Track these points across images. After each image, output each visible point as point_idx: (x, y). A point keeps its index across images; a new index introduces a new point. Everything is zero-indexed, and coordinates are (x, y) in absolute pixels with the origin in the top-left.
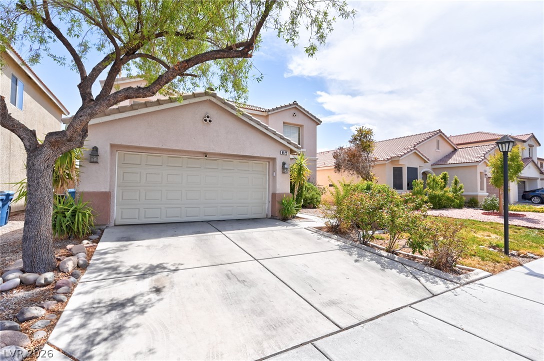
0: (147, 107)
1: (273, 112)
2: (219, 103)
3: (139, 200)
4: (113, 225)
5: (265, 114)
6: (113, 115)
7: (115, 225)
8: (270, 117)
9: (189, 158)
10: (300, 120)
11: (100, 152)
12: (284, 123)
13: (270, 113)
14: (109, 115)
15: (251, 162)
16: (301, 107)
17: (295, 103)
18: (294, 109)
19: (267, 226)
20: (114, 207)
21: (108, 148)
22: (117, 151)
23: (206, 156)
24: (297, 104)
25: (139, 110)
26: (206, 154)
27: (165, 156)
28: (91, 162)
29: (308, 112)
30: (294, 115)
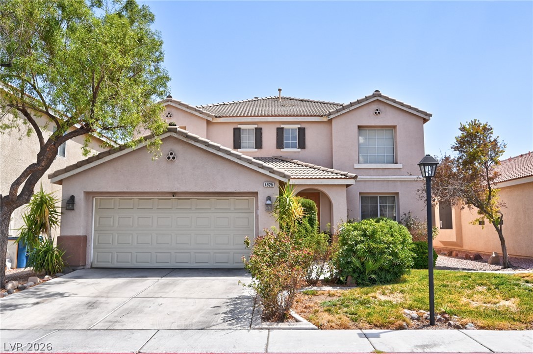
0: (110, 154)
1: (337, 115)
2: (181, 138)
3: (112, 244)
4: (89, 267)
5: (325, 119)
6: (84, 166)
7: (92, 268)
8: (334, 122)
9: (159, 199)
10: (388, 118)
11: (76, 199)
12: (359, 127)
13: (331, 117)
14: (80, 167)
15: (232, 199)
16: (387, 98)
17: (377, 94)
18: (375, 103)
19: (234, 276)
20: (91, 249)
21: (82, 196)
22: (93, 197)
23: (173, 196)
24: (380, 96)
25: (104, 158)
26: (174, 194)
27: (136, 198)
28: (67, 209)
29: (402, 104)
30: (377, 112)
